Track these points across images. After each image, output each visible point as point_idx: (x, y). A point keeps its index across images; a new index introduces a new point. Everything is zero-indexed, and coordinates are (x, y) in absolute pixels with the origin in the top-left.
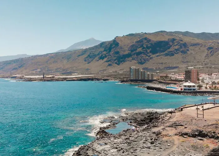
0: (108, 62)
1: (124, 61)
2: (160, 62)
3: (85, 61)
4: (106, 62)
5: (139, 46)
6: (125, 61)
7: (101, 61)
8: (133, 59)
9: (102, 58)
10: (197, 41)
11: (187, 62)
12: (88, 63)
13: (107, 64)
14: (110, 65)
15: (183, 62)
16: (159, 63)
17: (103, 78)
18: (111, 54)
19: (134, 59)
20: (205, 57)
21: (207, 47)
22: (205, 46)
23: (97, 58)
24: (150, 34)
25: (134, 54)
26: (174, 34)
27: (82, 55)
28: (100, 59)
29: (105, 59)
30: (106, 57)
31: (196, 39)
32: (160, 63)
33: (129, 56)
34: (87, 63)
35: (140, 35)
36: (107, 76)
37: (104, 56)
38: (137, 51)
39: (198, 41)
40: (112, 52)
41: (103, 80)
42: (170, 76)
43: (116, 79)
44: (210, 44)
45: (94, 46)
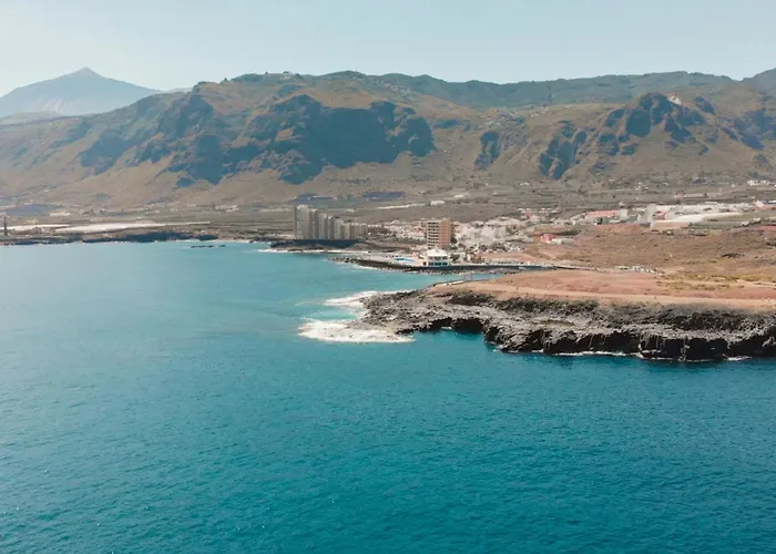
0: (177, 171)
1: (234, 170)
2: (351, 178)
3: (84, 164)
4: (171, 169)
5: (284, 124)
6: (239, 170)
7: (150, 168)
8: (266, 165)
9: (150, 155)
10: (453, 110)
11: (427, 178)
12: (97, 174)
13: (174, 177)
14: (184, 182)
15: (414, 177)
16: (348, 181)
17: (197, 233)
18: (187, 144)
19: (269, 166)
20: (477, 163)
21: (482, 133)
22: (476, 128)
23: (130, 154)
24: (313, 81)
25: (269, 148)
26: (387, 85)
27: (70, 141)
28: (143, 159)
29: (165, 162)
30: (166, 152)
31: (451, 105)
32: (352, 181)
33: (250, 152)
34: (93, 170)
35: (280, 82)
36: (209, 227)
37: (158, 147)
38: (277, 139)
39: (456, 112)
40: (192, 138)
41: (197, 238)
42: (392, 228)
43: (238, 235)
44: (490, 123)
45: (113, 108)
